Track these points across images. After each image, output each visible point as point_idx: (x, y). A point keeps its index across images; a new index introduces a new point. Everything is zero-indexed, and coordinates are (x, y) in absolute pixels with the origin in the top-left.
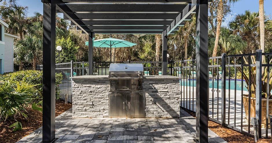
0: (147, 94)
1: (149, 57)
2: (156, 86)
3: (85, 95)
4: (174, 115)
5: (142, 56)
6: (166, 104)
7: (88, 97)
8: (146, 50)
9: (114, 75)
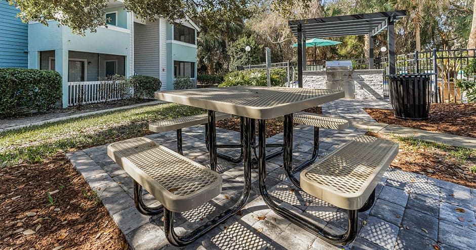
0: (355, 82)
1: (353, 52)
2: (363, 76)
3: (309, 83)
4: (379, 97)
5: (343, 52)
6: (372, 89)
7: (311, 85)
8: (349, 43)
9: (330, 69)
